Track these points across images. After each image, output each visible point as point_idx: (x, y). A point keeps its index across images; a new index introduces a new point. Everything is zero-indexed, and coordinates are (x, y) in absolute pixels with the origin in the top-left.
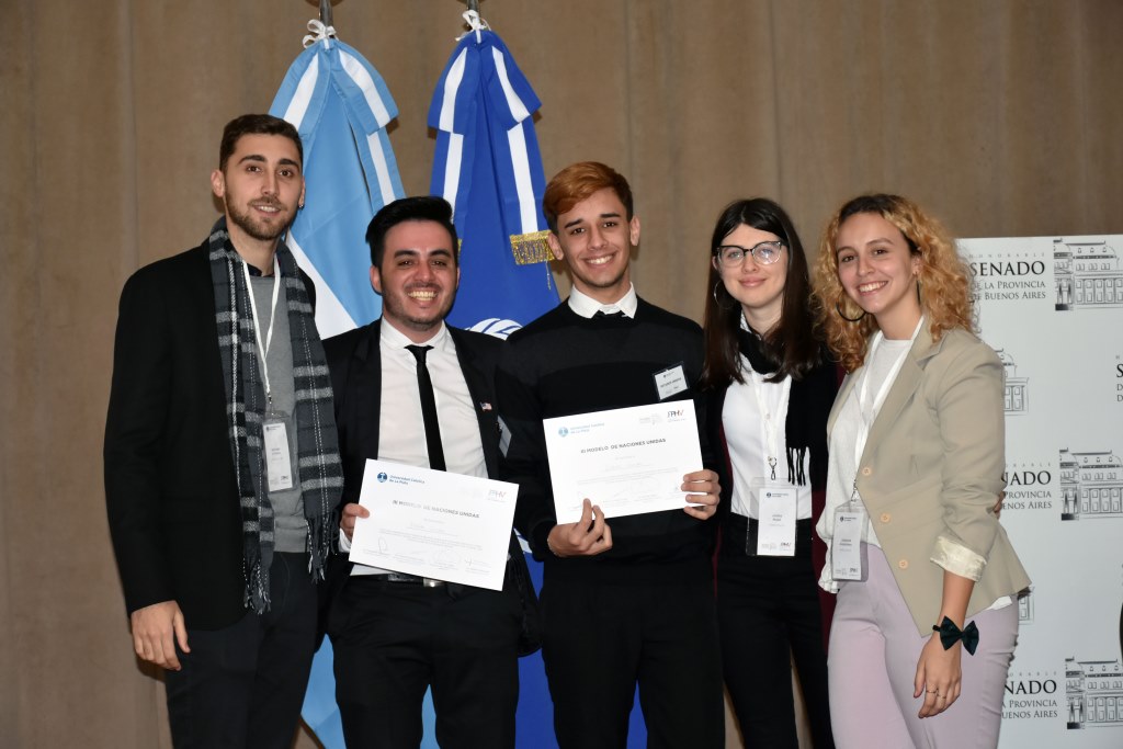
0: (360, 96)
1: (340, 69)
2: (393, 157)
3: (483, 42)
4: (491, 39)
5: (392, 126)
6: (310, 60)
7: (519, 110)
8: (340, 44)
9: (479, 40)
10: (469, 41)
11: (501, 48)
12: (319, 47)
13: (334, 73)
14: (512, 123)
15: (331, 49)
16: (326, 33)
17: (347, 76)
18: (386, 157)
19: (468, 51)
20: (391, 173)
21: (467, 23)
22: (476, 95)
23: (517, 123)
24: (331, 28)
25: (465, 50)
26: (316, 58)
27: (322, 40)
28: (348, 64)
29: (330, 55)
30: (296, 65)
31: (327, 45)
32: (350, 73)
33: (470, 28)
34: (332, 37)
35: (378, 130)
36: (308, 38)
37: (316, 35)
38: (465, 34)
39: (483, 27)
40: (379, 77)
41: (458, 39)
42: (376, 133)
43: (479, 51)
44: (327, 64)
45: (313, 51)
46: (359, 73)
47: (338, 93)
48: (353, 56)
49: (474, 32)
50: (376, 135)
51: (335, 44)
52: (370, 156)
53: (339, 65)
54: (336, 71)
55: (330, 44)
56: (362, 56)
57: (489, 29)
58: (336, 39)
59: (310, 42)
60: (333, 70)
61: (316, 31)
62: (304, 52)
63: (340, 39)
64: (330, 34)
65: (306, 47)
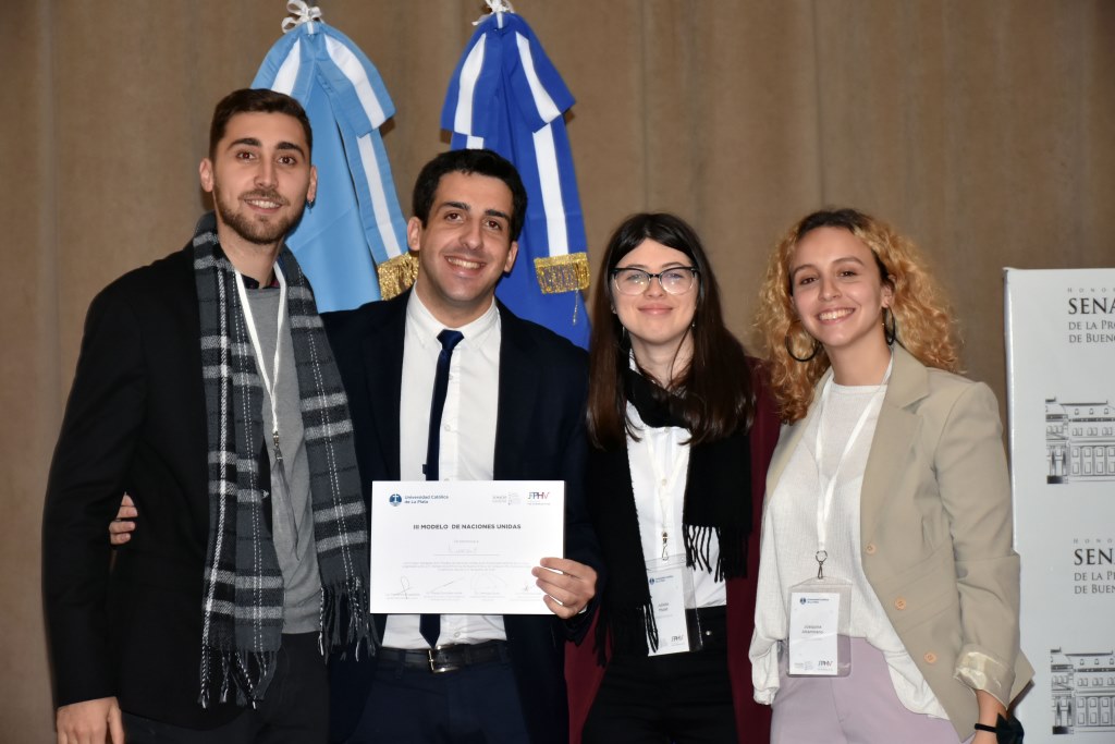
0: (351, 91)
1: (327, 58)
2: (387, 166)
3: (505, 27)
4: (515, 23)
5: (385, 129)
6: (290, 47)
7: (547, 109)
8: (327, 28)
9: (500, 25)
10: (489, 26)
11: (527, 33)
12: (302, 33)
13: (320, 63)
14: (540, 124)
15: (316, 35)
16: (310, 14)
17: (334, 67)
18: (380, 164)
19: (487, 38)
20: (385, 184)
21: (486, 5)
22: (497, 90)
23: (544, 124)
24: (316, 9)
25: (484, 36)
26: (297, 45)
27: (305, 23)
28: (336, 51)
29: (315, 40)
30: (273, 52)
31: (311, 28)
32: (338, 63)
33: (491, 10)
34: (317, 19)
35: (371, 131)
36: (288, 20)
37: (297, 17)
38: (484, 18)
39: (505, 9)
40: (374, 69)
41: (475, 23)
42: (368, 136)
43: (500, 37)
44: (311, 53)
45: (293, 36)
46: (348, 63)
47: (325, 86)
48: (342, 42)
49: (495, 15)
50: (368, 138)
51: (321, 28)
52: (361, 162)
53: (325, 53)
54: (321, 60)
55: (315, 28)
56: (353, 43)
57: (512, 12)
58: (322, 22)
59: (291, 25)
60: (318, 59)
61: (298, 13)
62: (283, 38)
63: (327, 22)
64: (314, 16)
65: (285, 31)
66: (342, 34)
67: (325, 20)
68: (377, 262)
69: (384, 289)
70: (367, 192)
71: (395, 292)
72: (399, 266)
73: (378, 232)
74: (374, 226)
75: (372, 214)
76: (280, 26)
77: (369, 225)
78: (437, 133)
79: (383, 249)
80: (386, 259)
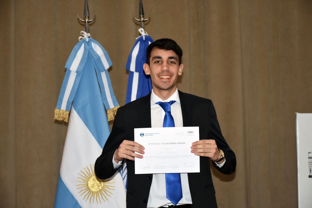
0: (99, 58)
1: (92, 49)
2: (110, 81)
4: (148, 39)
5: (110, 69)
6: (81, 45)
8: (92, 39)
9: (144, 39)
10: (141, 39)
12: (84, 41)
13: (90, 50)
15: (89, 41)
16: (87, 35)
17: (94, 51)
18: (108, 80)
19: (140, 43)
20: (109, 86)
21: (140, 33)
22: (143, 58)
24: (89, 34)
25: (139, 42)
26: (83, 45)
27: (86, 38)
28: (95, 47)
29: (88, 43)
30: (76, 47)
31: (87, 40)
32: (95, 50)
33: (141, 35)
34: (89, 37)
35: (105, 70)
36: (80, 37)
37: (83, 36)
38: (139, 37)
39: (145, 34)
40: (106, 52)
41: (137, 39)
43: (144, 43)
44: (87, 47)
45: (82, 42)
46: (98, 50)
47: (91, 57)
48: (97, 44)
49: (142, 36)
50: (104, 72)
51: (90, 40)
52: (102, 80)
53: (91, 47)
54: (90, 49)
55: (88, 40)
56: (100, 44)
57: (148, 35)
58: (91, 38)
59: (81, 39)
60: (89, 49)
61: (83, 35)
62: (79, 43)
63: (92, 38)
64: (88, 36)
65: (80, 40)
66: (97, 41)
67: (91, 37)
68: (107, 109)
69: (109, 117)
70: (104, 88)
71: (112, 119)
72: (113, 111)
73: (107, 100)
74: (106, 99)
75: (105, 95)
76: (78, 39)
77: (104, 98)
78: (125, 71)
79: (108, 105)
80: (109, 108)
